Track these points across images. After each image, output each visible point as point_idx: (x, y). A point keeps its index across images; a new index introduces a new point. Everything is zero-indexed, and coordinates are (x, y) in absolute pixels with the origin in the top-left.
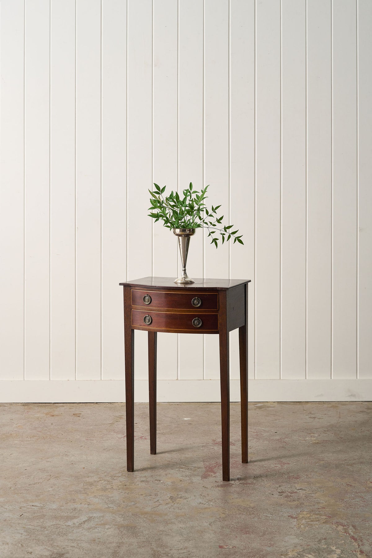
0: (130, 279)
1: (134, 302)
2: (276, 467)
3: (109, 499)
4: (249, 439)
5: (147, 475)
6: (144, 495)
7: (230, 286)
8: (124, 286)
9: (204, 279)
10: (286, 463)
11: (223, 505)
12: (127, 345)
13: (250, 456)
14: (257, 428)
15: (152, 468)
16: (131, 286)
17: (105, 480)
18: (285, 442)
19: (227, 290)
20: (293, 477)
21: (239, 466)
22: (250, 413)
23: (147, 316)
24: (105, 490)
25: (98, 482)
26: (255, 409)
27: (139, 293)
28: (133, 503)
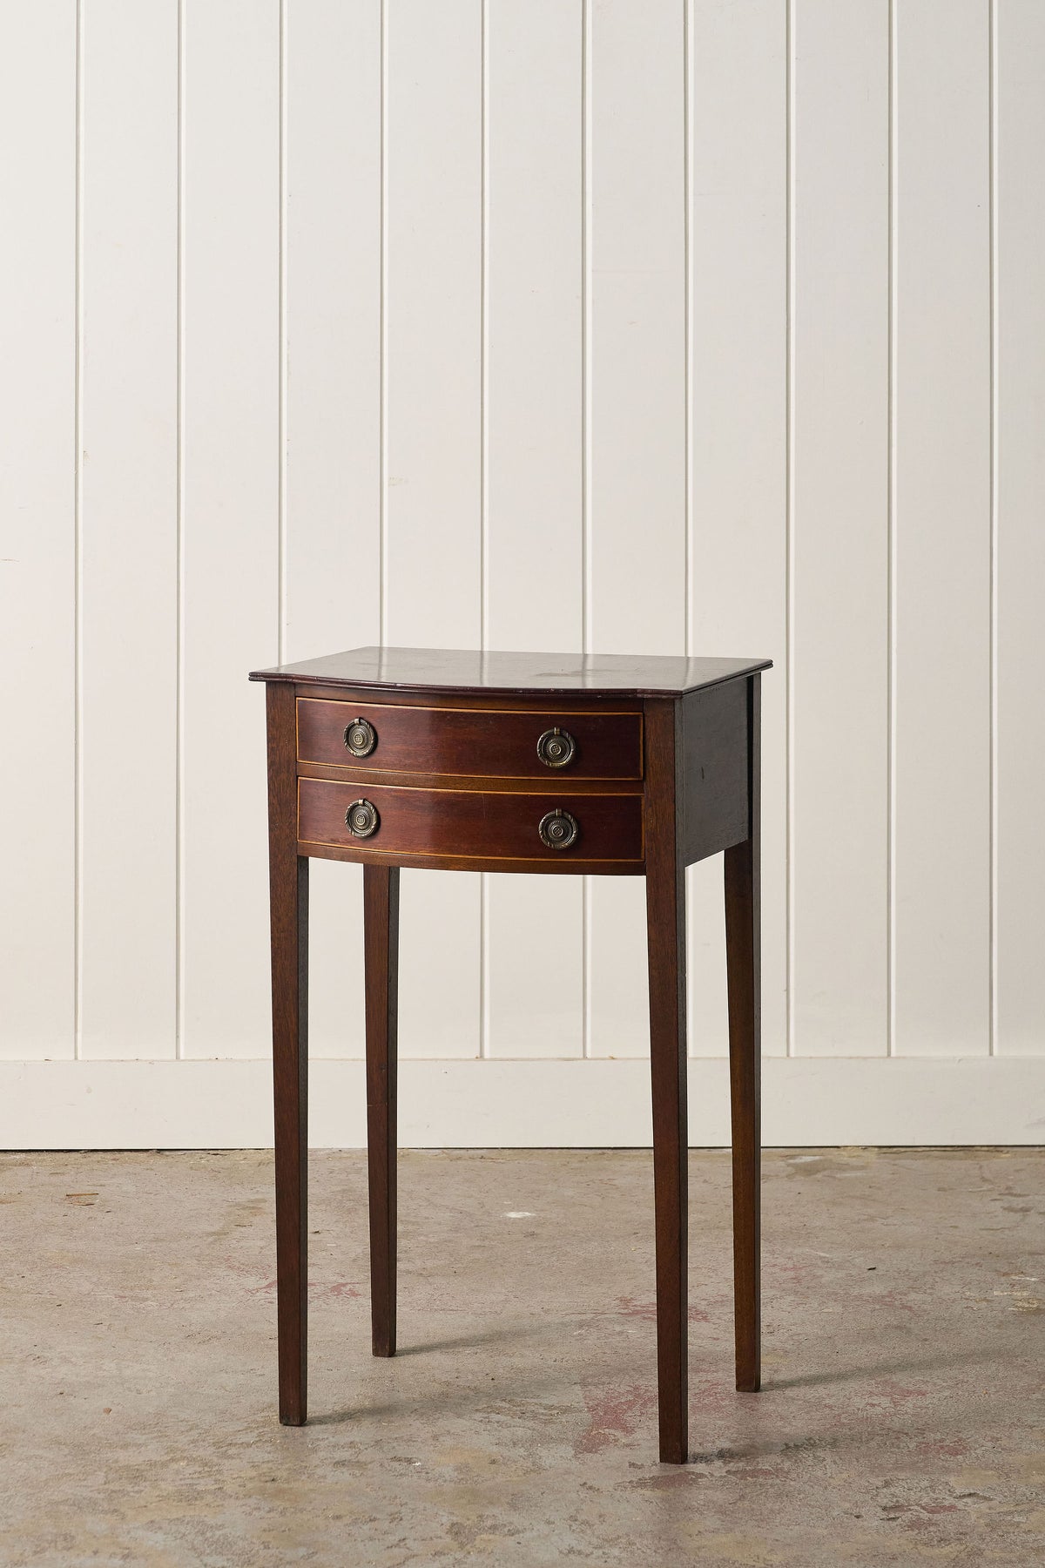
0: (291, 659)
1: (308, 746)
2: (873, 1405)
3: (209, 1534)
4: (765, 1293)
5: (357, 1440)
6: (347, 1520)
7: (692, 681)
8: (269, 684)
9: (585, 656)
10: (910, 1393)
11: (660, 1560)
12: (279, 920)
13: (766, 1360)
14: (798, 1251)
15: (380, 1411)
16: (295, 684)
17: (191, 1460)
18: (910, 1308)
19: (677, 702)
20: (942, 1447)
21: (727, 1402)
22: (768, 1191)
23: (361, 802)
24: (190, 1496)
25: (164, 1465)
26: (789, 1177)
27: (326, 709)
28: (302, 1551)
